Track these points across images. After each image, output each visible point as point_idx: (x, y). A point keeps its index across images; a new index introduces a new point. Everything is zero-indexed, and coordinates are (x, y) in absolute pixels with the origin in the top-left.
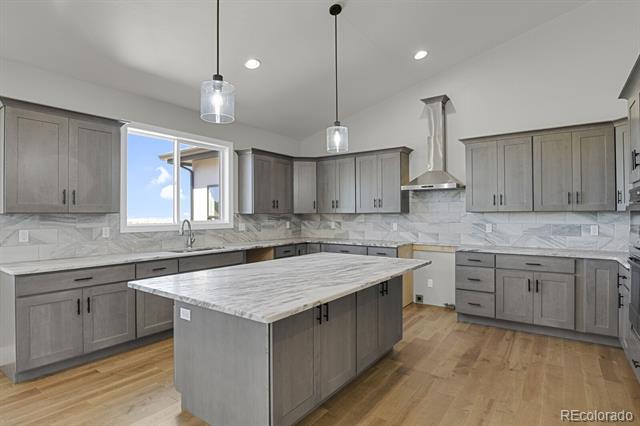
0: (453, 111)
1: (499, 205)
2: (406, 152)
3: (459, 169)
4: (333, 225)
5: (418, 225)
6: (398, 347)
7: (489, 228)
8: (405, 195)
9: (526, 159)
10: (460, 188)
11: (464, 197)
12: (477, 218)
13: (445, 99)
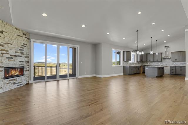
0: (169, 48)
1: (176, 61)
2: (162, 53)
3: (170, 55)
4: (149, 63)
5: (163, 63)
6: (163, 75)
7: (175, 63)
8: (162, 59)
9: (180, 55)
10: (171, 58)
11: (171, 59)
12: (173, 62)
13: (168, 46)
